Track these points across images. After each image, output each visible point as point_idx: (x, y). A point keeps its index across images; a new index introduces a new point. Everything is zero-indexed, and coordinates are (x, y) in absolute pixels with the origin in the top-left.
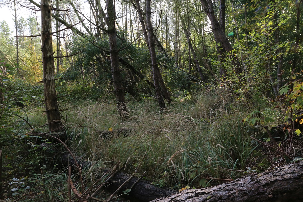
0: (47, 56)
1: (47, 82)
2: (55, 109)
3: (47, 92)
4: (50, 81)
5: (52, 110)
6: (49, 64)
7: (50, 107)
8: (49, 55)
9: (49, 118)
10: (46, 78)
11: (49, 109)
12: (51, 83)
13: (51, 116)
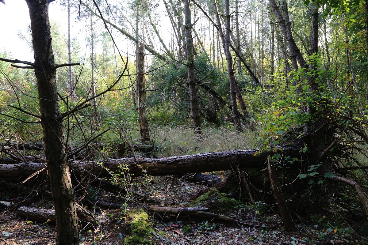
0: (141, 90)
1: (141, 109)
2: (147, 129)
3: (141, 117)
4: (143, 108)
5: (144, 129)
6: (143, 96)
7: (143, 128)
8: (143, 89)
9: (142, 135)
10: (141, 106)
11: (142, 128)
12: (144, 110)
13: (143, 134)
